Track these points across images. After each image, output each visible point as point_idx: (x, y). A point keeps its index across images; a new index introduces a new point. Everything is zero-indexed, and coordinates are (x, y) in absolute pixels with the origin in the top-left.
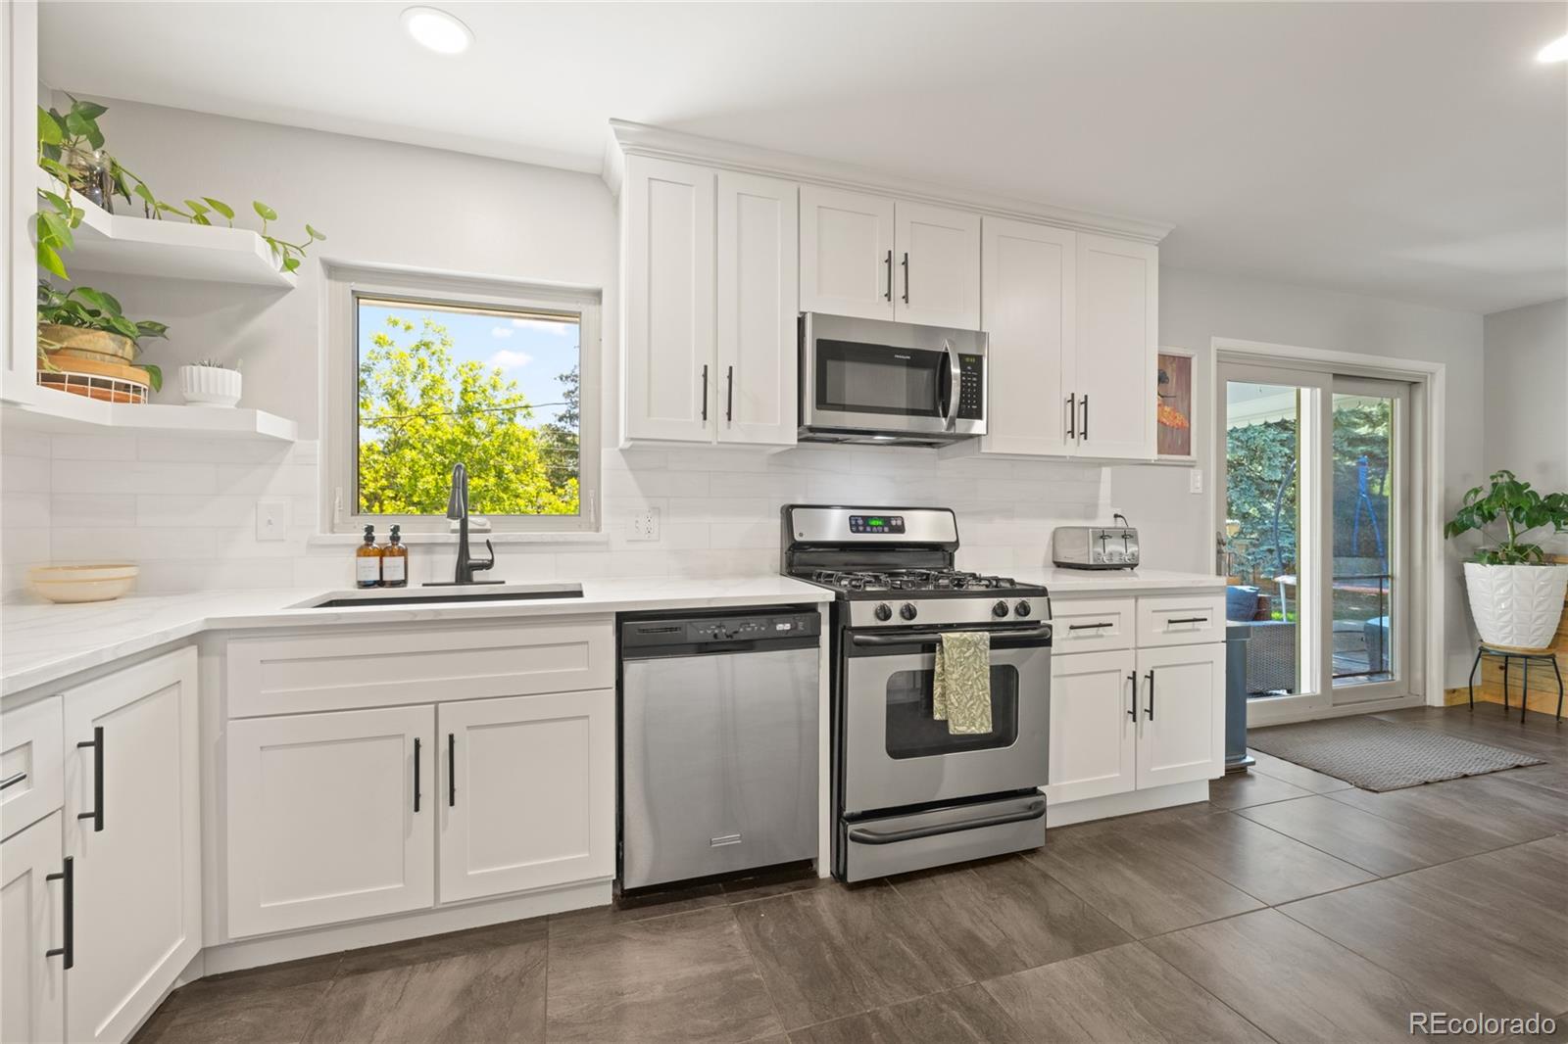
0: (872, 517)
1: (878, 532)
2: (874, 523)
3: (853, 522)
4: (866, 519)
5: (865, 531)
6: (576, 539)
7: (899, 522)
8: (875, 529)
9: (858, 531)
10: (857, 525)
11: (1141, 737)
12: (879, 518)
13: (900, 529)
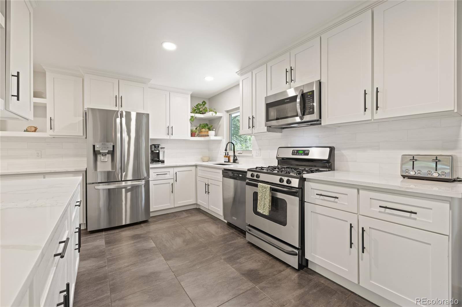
0: (300, 150)
1: (300, 155)
2: (300, 152)
3: (293, 152)
4: (297, 151)
5: (296, 155)
6: (249, 155)
7: (308, 152)
8: (299, 154)
9: (294, 155)
10: (294, 153)
11: (362, 260)
12: (302, 150)
13: (307, 154)
